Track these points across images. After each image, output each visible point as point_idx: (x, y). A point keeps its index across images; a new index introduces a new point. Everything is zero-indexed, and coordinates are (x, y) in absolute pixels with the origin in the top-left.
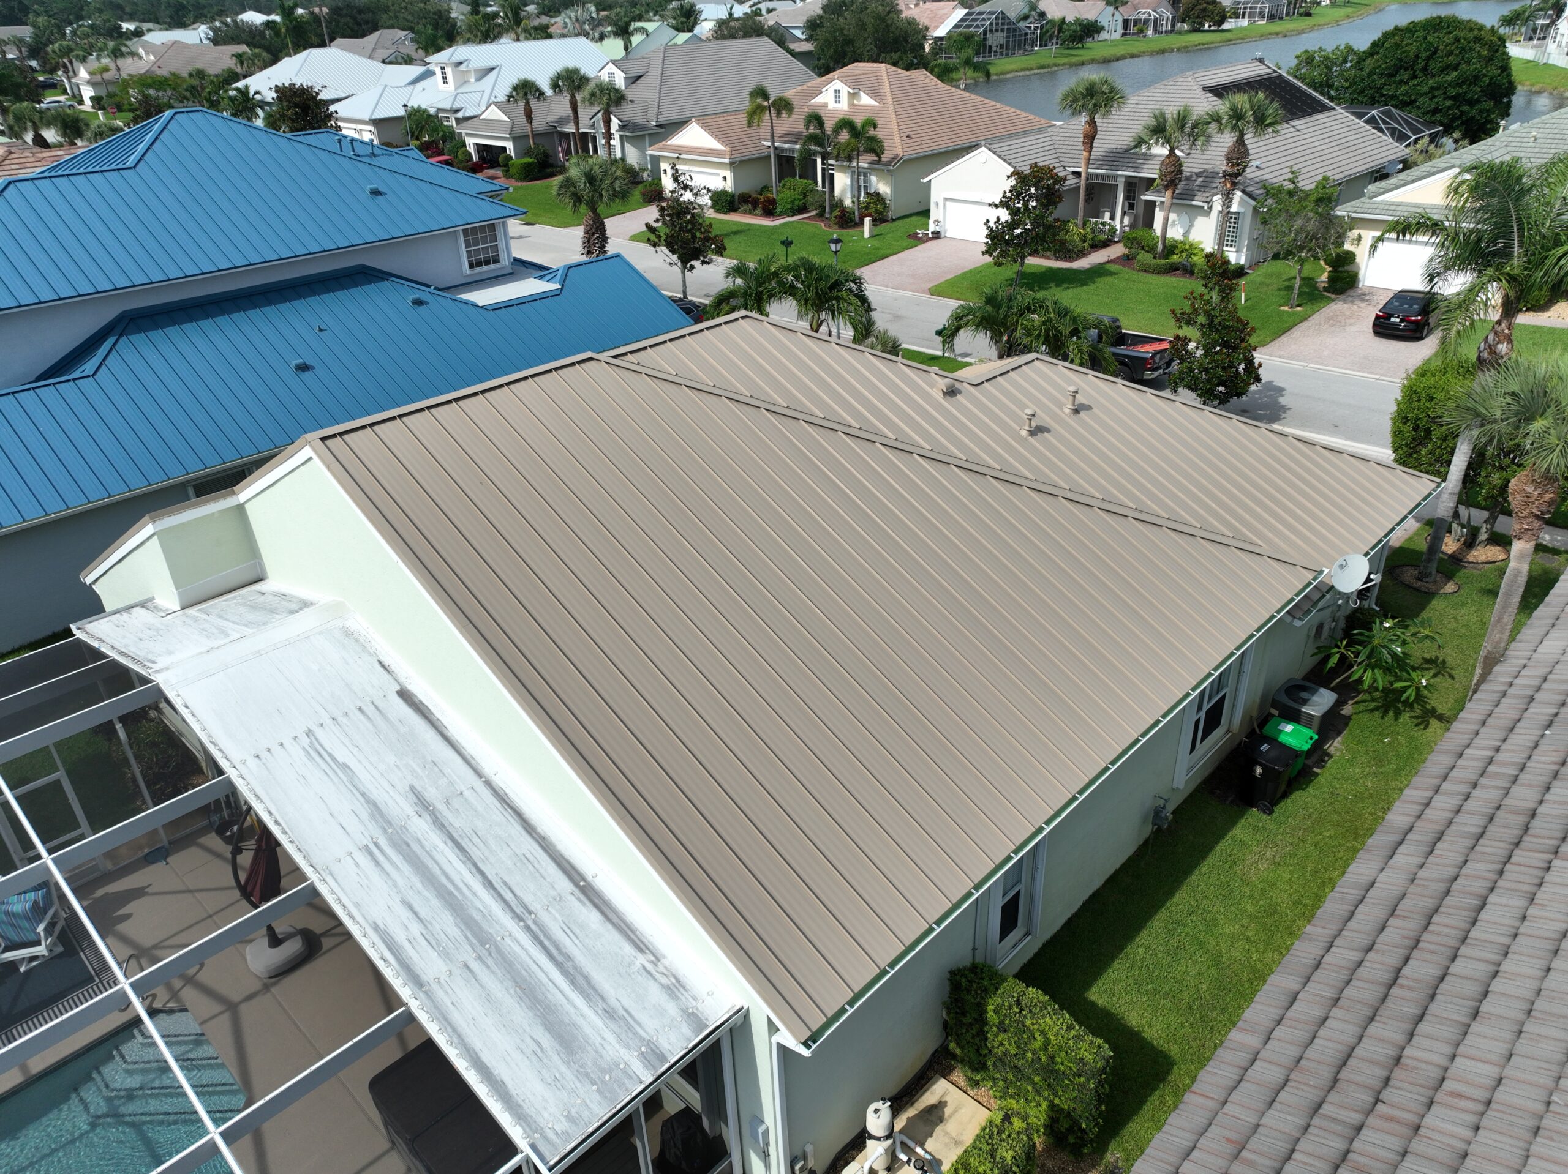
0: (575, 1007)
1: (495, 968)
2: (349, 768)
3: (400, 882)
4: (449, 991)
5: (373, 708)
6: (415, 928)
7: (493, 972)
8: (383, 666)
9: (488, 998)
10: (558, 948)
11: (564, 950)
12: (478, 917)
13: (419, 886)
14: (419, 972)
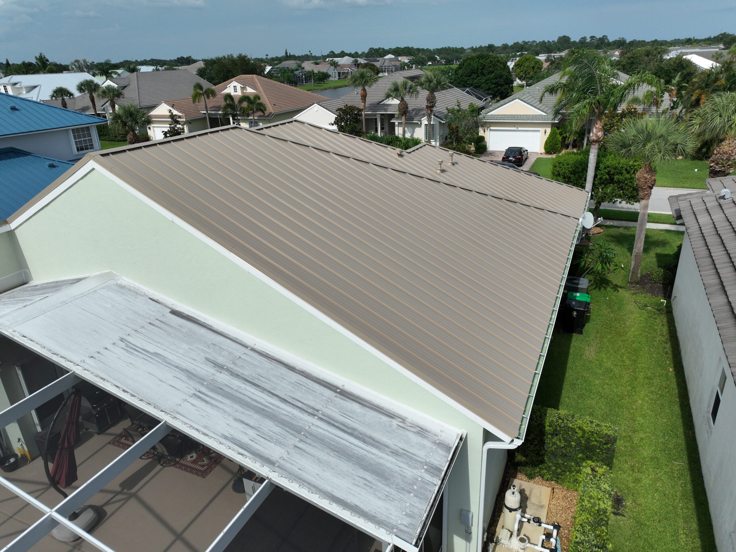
0: (374, 454)
1: (315, 444)
2: (160, 354)
3: (228, 409)
4: (293, 462)
5: (158, 322)
6: (252, 433)
7: (314, 447)
8: (154, 300)
9: (320, 461)
10: (345, 426)
11: (349, 426)
12: (287, 419)
13: (241, 409)
14: (268, 456)
